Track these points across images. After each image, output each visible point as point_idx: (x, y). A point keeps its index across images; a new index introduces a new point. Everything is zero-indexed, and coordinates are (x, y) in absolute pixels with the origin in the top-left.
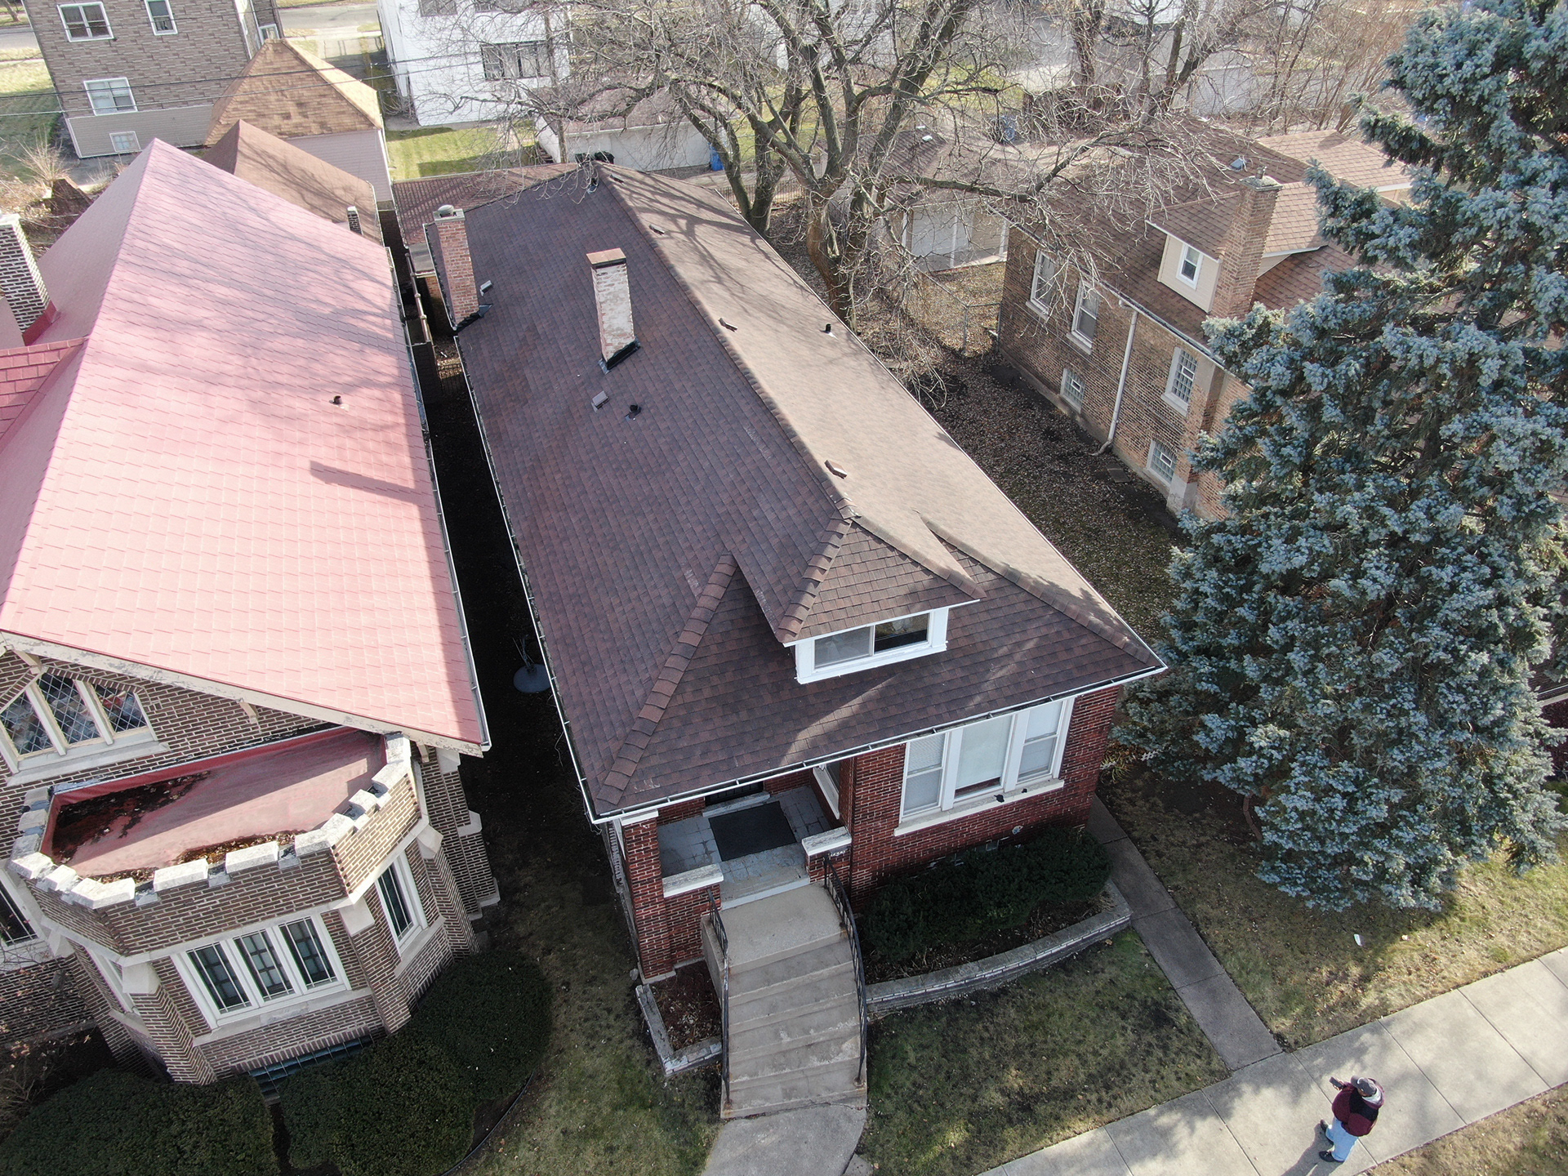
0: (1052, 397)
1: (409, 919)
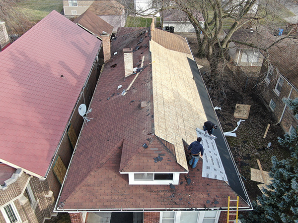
0: (267, 106)
1: (16, 220)
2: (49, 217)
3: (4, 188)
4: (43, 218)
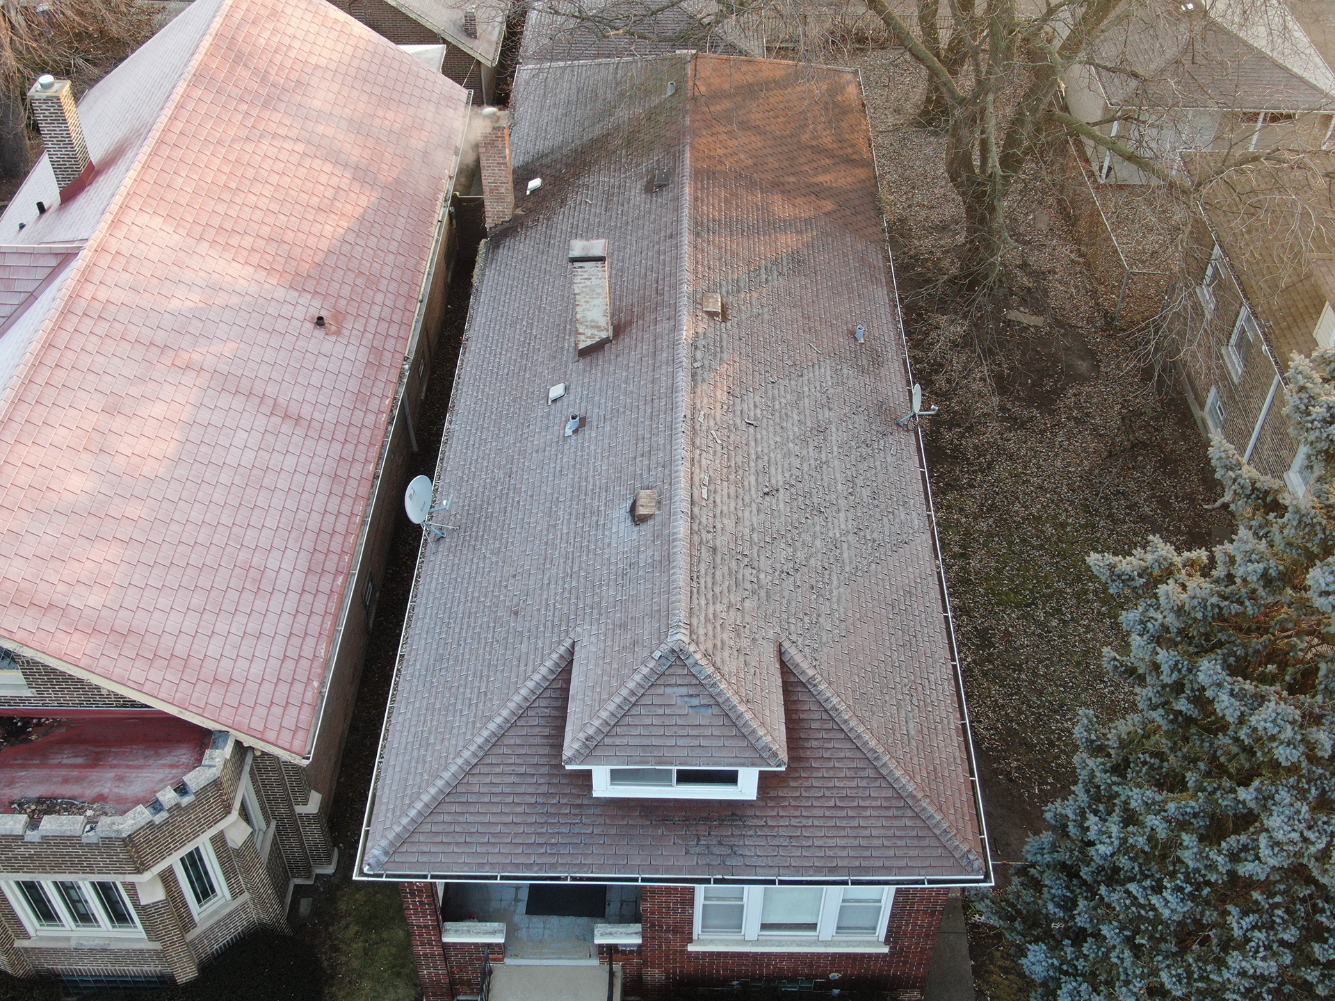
0: (1195, 409)
1: (213, 891)
2: (308, 878)
3: (186, 800)
4: (287, 880)
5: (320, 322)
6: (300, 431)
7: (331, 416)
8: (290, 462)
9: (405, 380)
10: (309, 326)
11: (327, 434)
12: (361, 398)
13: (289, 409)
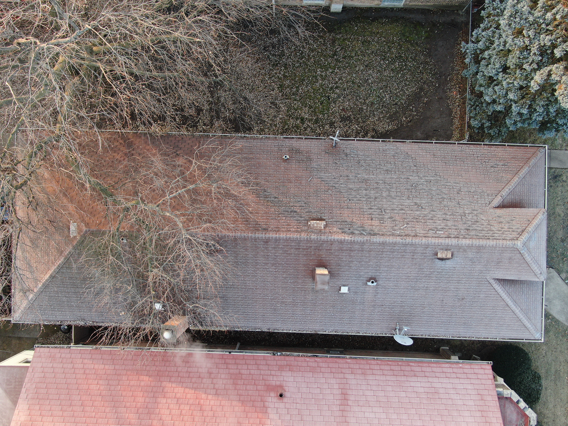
5: (281, 395)
6: (349, 392)
7: (333, 381)
8: (368, 393)
9: (288, 353)
10: (285, 400)
11: (344, 381)
12: (313, 370)
13: (340, 398)
